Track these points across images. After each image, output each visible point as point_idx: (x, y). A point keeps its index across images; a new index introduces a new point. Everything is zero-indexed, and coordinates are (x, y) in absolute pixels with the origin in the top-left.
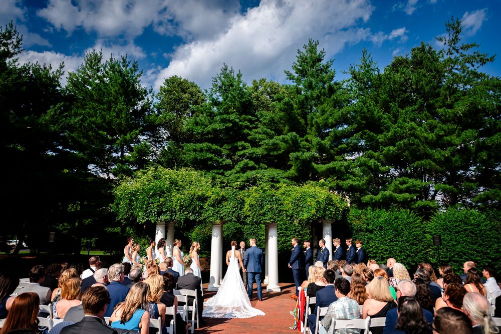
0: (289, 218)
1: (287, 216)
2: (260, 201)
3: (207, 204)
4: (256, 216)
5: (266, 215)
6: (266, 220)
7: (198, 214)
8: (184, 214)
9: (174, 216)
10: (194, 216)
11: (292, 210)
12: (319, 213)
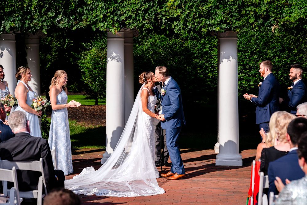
0: (261, 21)
4: (191, 18)
5: (212, 15)
6: (213, 26)
7: (76, 17)
8: (48, 17)
9: (27, 22)
10: (67, 20)
11: (267, 4)
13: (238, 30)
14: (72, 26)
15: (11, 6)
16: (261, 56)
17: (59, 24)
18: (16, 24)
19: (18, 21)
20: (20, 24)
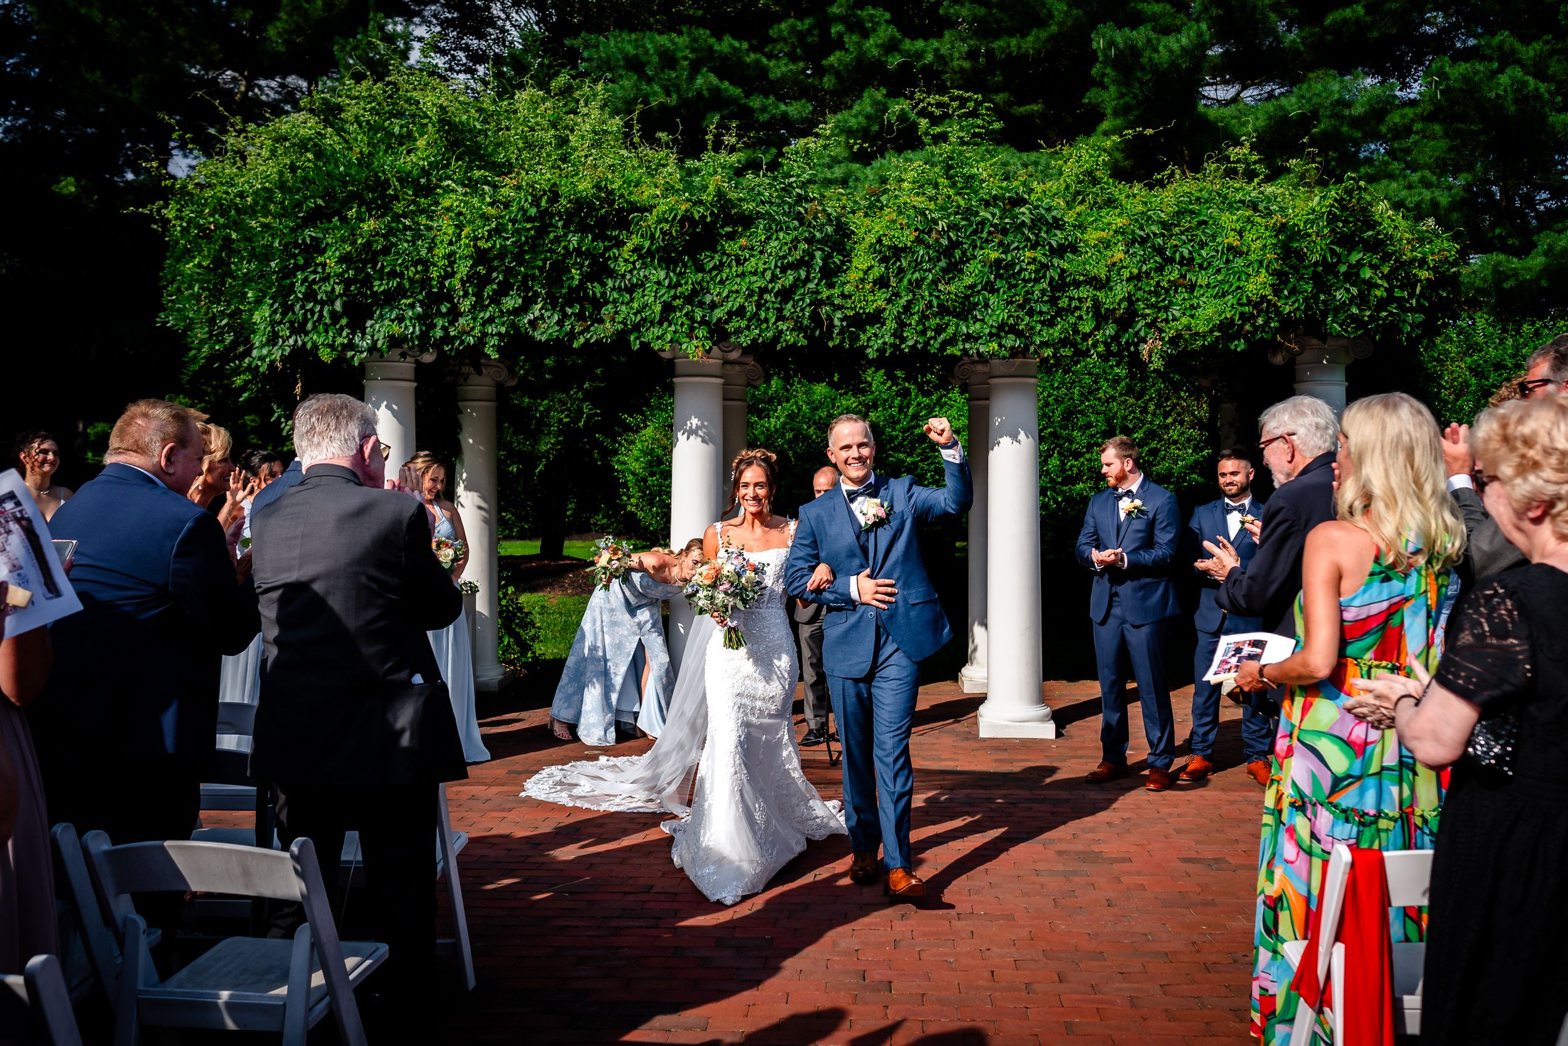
0: (1110, 330)
1: (1101, 316)
2: (941, 226)
3: (630, 245)
4: (916, 317)
5: (974, 309)
6: (976, 339)
7: (583, 309)
8: (501, 311)
9: (440, 322)
10: (556, 317)
11: (1128, 280)
12: (1293, 291)
13: (1048, 352)
14: (572, 335)
15: (393, 274)
16: (1057, 445)
17: (534, 330)
18: (406, 327)
19: (411, 319)
20: (417, 329)
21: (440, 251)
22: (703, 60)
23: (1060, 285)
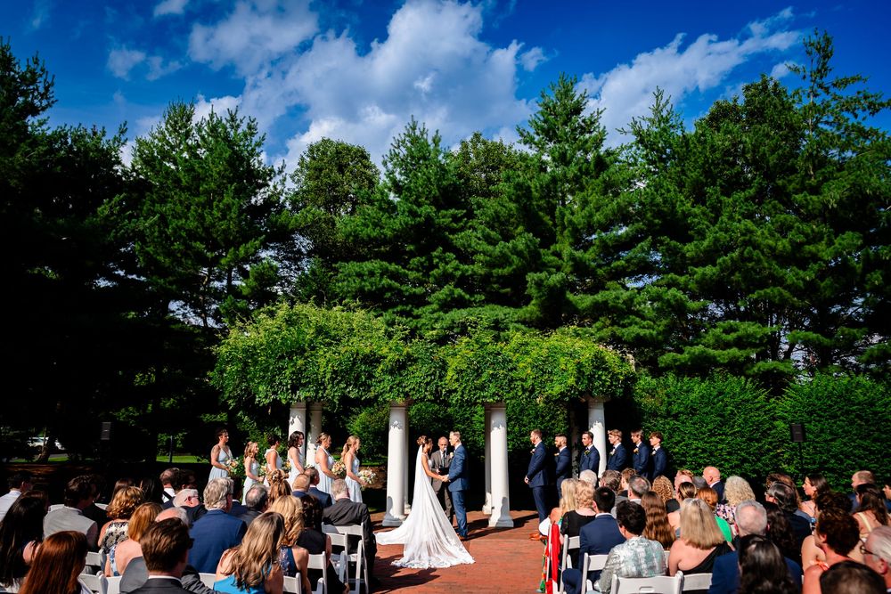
0: (527, 394)
2: (475, 362)
3: (380, 368)
4: (468, 391)
5: (485, 388)
6: (486, 397)
7: (365, 388)
8: (339, 388)
10: (357, 391)
11: (532, 379)
12: (582, 383)
13: (508, 401)
14: (361, 396)
15: (307, 377)
17: (349, 394)
18: (310, 394)
19: (312, 391)
20: (314, 394)
21: (322, 370)
22: (385, 272)
23: (512, 380)
